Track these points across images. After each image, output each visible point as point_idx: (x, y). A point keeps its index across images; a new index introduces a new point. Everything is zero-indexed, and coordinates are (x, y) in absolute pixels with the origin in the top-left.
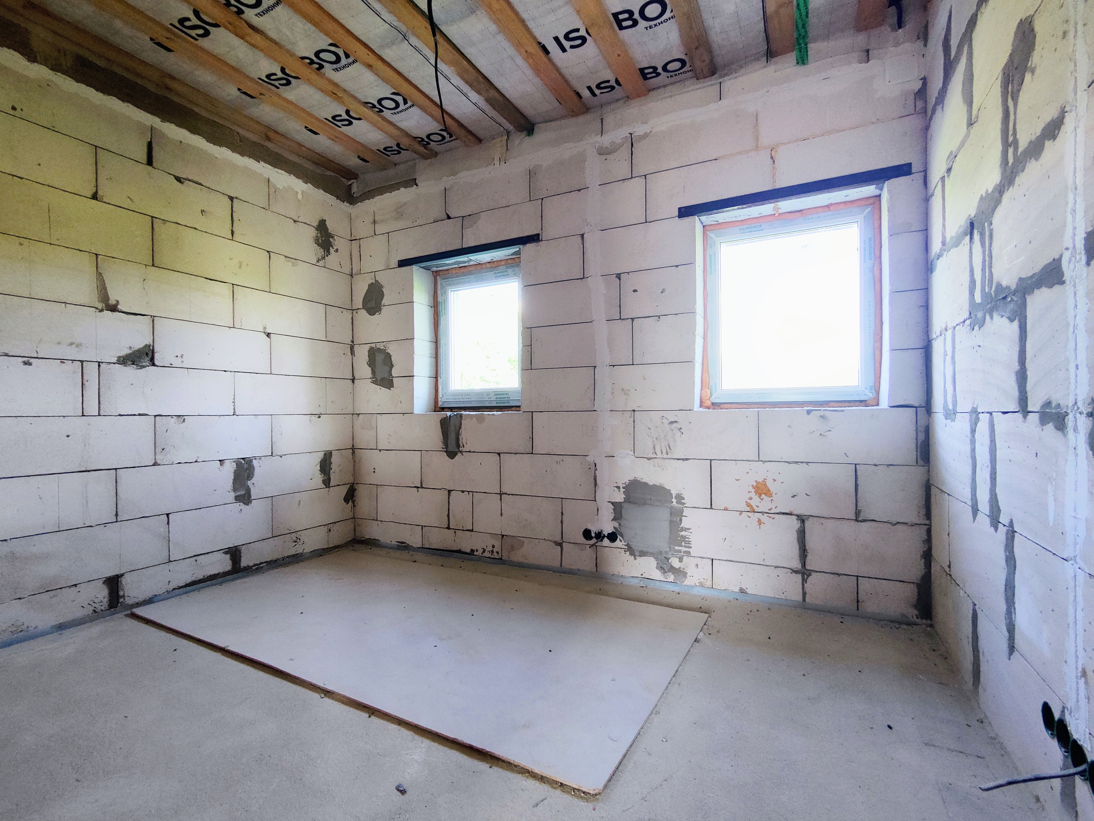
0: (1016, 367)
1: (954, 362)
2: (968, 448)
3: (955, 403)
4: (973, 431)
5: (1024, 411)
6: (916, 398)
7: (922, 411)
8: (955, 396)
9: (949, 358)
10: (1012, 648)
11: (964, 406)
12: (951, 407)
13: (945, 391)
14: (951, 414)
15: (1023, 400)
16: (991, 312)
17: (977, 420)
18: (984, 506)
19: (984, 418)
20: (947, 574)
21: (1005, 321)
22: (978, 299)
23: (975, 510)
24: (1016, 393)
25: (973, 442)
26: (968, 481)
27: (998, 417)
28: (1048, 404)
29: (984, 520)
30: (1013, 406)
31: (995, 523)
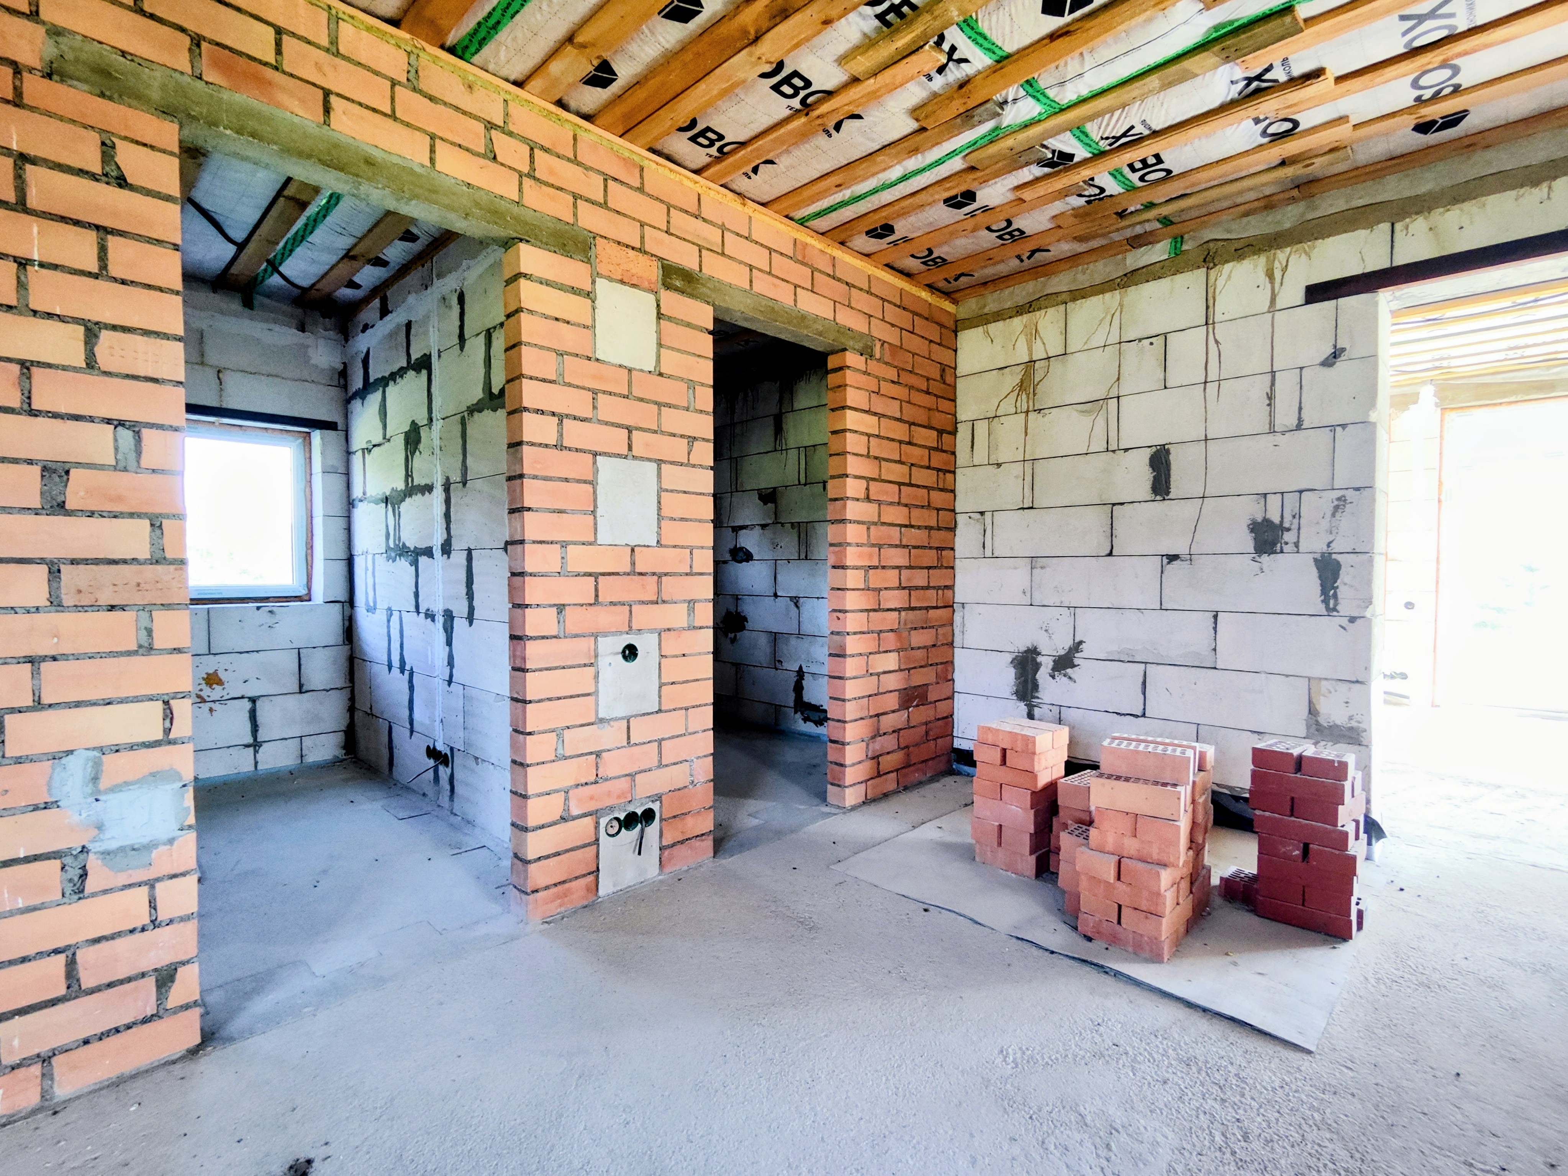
0: (414, 590)
1: (374, 576)
2: (386, 630)
3: (375, 603)
4: (389, 621)
5: (418, 612)
6: (342, 596)
7: (347, 605)
8: (375, 598)
9: (370, 572)
10: (412, 731)
11: (382, 605)
12: (372, 604)
13: (367, 593)
14: (371, 609)
15: (417, 607)
16: (400, 555)
17: (391, 615)
18: (396, 663)
19: (396, 615)
20: (369, 714)
21: (407, 564)
22: (392, 545)
23: (390, 667)
24: (414, 603)
25: (389, 627)
26: (386, 651)
27: (404, 614)
28: (428, 610)
29: (396, 671)
30: (413, 609)
31: (402, 671)
